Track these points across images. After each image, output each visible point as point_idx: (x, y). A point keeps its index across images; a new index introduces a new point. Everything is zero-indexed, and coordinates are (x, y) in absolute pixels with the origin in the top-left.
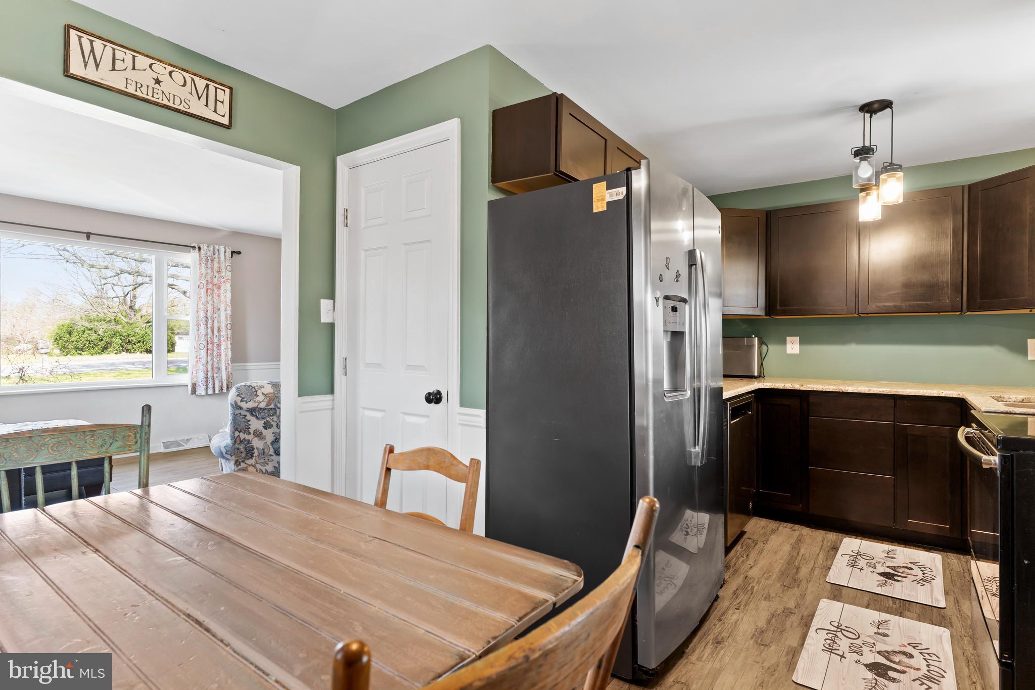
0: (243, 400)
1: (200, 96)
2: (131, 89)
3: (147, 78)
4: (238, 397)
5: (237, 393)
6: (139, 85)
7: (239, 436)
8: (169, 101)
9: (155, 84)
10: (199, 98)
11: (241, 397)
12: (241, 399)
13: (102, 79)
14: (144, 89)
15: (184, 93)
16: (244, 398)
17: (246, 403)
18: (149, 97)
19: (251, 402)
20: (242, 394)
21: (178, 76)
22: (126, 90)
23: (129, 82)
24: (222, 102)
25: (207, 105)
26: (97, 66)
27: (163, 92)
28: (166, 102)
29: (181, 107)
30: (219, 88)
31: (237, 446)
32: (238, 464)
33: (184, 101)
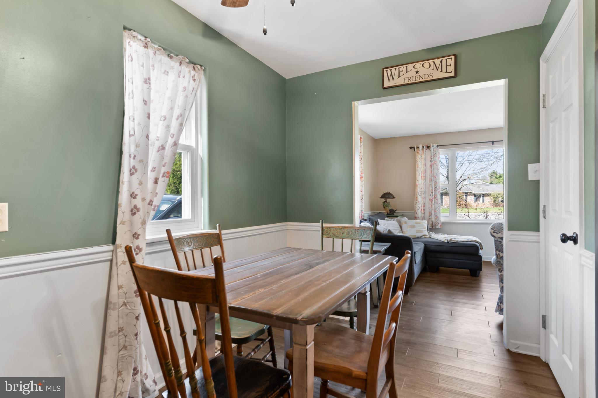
0: (495, 232)
1: (438, 68)
2: (406, 82)
3: (412, 74)
4: (492, 230)
5: (492, 227)
6: (409, 78)
7: (499, 254)
8: (422, 79)
9: (416, 74)
10: (437, 69)
11: (494, 230)
12: (493, 231)
13: (395, 84)
14: (411, 79)
15: (430, 71)
16: (495, 231)
17: (497, 234)
18: (414, 81)
19: (500, 233)
20: (494, 228)
21: (426, 64)
22: (404, 83)
23: (405, 79)
24: (450, 65)
25: (442, 71)
26: (393, 79)
27: (420, 76)
28: (421, 80)
29: (429, 79)
30: (448, 59)
31: (499, 260)
32: (500, 271)
33: (430, 75)
